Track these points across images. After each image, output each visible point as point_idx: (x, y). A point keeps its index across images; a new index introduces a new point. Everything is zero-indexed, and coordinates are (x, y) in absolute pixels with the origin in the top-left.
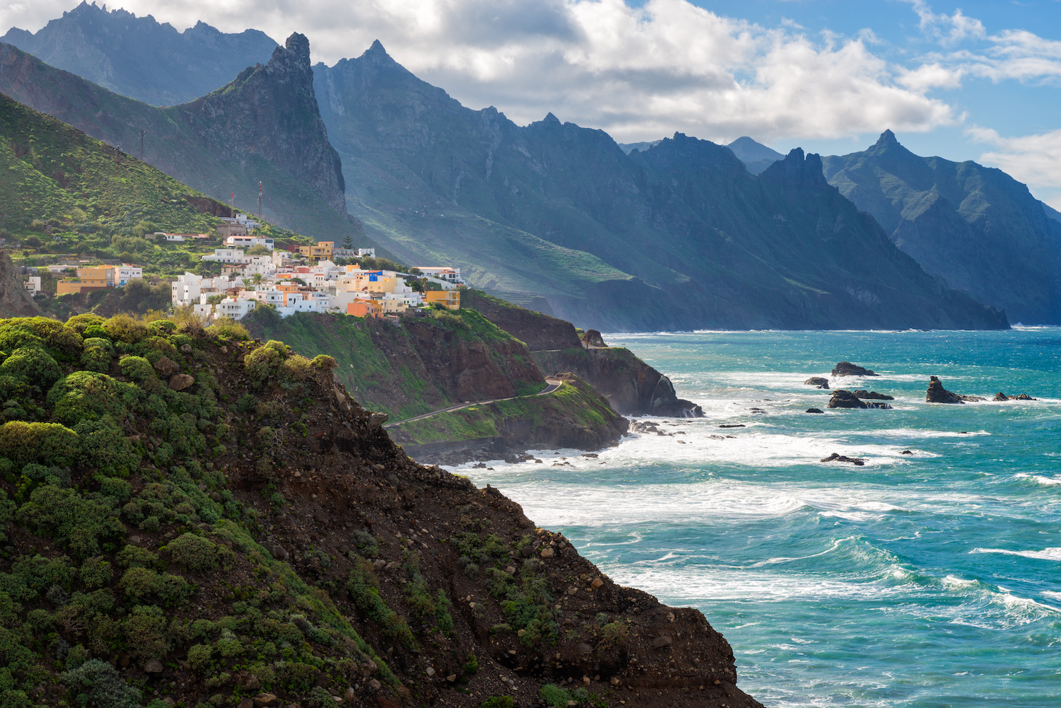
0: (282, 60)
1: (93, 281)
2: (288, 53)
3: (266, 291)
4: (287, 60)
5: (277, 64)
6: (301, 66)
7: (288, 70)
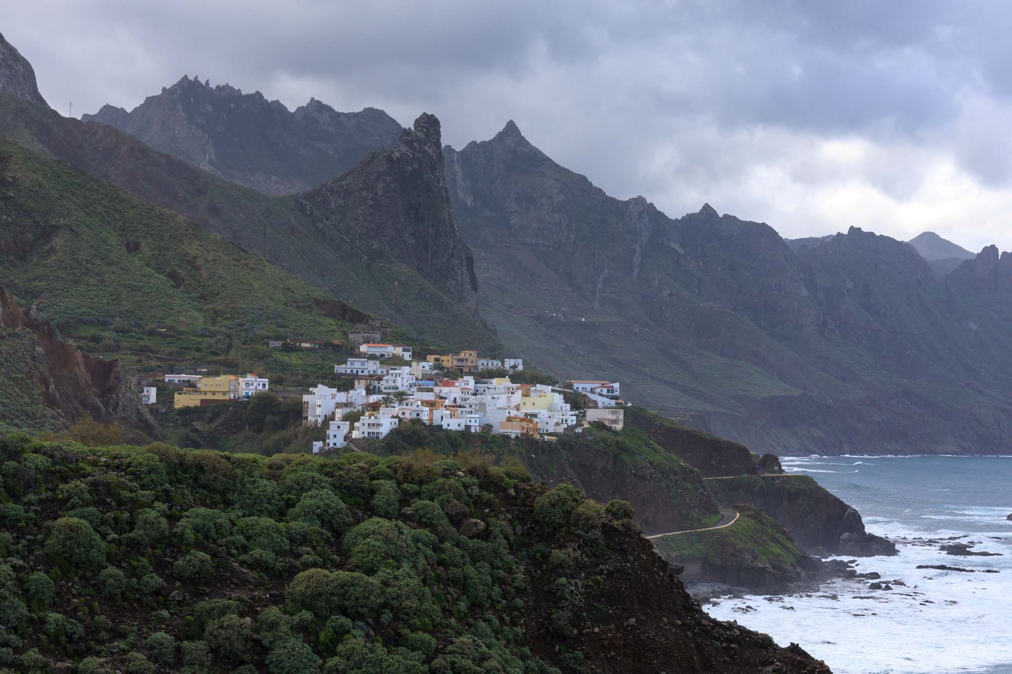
0: (409, 144)
1: (214, 393)
2: (416, 136)
3: (409, 407)
4: (416, 144)
5: (404, 149)
6: (430, 151)
7: (416, 155)
